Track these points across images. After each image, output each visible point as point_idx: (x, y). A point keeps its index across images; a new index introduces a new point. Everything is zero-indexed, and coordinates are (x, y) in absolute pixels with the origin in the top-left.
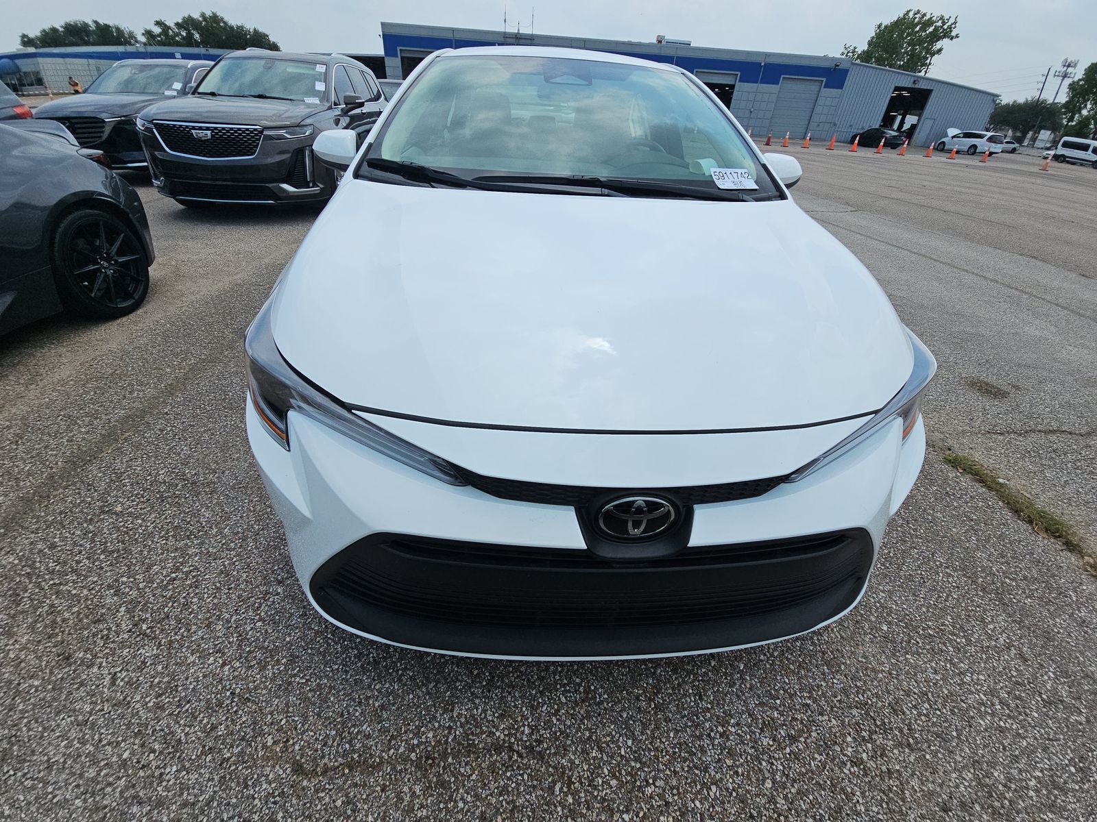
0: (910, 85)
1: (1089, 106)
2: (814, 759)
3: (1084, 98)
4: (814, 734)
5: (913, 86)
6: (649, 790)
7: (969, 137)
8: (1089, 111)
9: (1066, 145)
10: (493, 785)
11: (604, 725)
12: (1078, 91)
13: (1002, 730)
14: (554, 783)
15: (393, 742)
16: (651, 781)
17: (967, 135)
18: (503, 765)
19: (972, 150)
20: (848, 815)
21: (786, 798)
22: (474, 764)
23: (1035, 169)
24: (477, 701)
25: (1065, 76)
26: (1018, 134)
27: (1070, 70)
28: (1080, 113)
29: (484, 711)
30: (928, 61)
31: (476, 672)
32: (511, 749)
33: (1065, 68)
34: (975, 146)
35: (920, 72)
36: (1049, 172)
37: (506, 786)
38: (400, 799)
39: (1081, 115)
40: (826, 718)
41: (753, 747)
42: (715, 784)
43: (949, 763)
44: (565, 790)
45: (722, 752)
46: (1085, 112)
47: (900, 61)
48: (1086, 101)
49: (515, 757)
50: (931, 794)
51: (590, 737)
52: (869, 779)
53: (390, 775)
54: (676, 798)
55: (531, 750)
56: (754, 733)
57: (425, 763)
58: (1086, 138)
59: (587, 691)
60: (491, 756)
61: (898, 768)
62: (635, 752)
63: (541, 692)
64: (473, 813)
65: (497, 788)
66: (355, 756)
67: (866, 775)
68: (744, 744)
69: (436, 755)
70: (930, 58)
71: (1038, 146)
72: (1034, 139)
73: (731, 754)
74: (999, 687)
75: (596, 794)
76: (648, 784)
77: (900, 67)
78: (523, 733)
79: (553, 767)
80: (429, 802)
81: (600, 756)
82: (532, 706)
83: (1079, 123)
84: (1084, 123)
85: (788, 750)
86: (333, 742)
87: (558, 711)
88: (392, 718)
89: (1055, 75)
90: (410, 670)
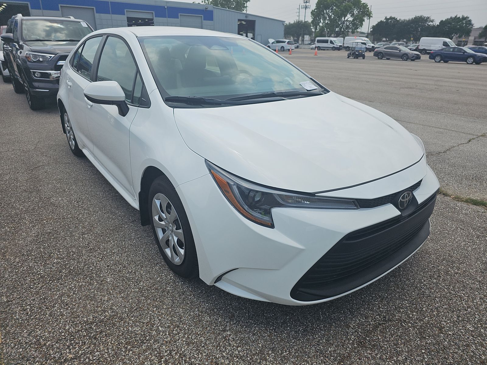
0: (245, 19)
1: (322, 21)
2: (448, 278)
3: (318, 18)
4: (442, 272)
5: (246, 19)
6: (424, 309)
7: (279, 43)
8: (322, 24)
9: (319, 41)
10: (387, 336)
11: (395, 302)
12: (315, 15)
13: (475, 249)
14: (401, 324)
15: (345, 347)
16: (422, 307)
17: (278, 42)
18: (383, 329)
19: (282, 49)
20: (467, 286)
21: (452, 291)
22: (376, 335)
23: (312, 55)
24: (354, 319)
25: (306, 8)
26: (296, 39)
27: (307, 4)
28: (319, 25)
29: (359, 320)
30: (245, 5)
31: (342, 312)
32: (380, 324)
33: (305, 3)
34: (283, 47)
35: (243, 10)
36: (318, 56)
37: (391, 333)
38: (368, 358)
39: (320, 26)
40: (440, 267)
41: (433, 284)
42: (436, 298)
43: (473, 262)
44: (406, 323)
45: (429, 290)
46: (321, 24)
47: (232, 5)
48: (320, 19)
49: (384, 325)
50: (476, 271)
51: (396, 307)
52: (462, 275)
53: (357, 354)
54: (431, 307)
55: (385, 320)
56: (430, 280)
57: (361, 344)
58: (325, 37)
59: (380, 297)
60: (377, 330)
61: (465, 269)
62: (410, 303)
63: (368, 305)
64: (391, 345)
65: (389, 335)
66: (339, 358)
67: (461, 275)
68: (431, 284)
69: (362, 340)
70: (246, 4)
71: (306, 44)
72: (303, 40)
73: (431, 289)
74: (464, 239)
75: (414, 319)
76: (422, 308)
77: (233, 8)
78: (378, 318)
79: (397, 321)
80: (376, 352)
81: (404, 310)
82: (371, 310)
83: (320, 30)
84: (322, 29)
85: (441, 280)
86: (326, 360)
87: (379, 306)
88: (335, 341)
89: (302, 8)
90: (320, 325)
